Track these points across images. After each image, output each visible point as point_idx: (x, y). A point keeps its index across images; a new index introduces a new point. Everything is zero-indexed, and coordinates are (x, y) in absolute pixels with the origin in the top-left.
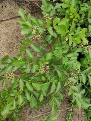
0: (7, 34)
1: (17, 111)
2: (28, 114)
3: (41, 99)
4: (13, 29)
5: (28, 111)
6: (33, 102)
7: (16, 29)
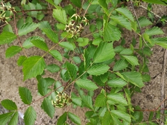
0: (10, 84)
1: (137, 117)
2: (150, 103)
3: (134, 61)
4: (7, 72)
5: (145, 100)
6: (133, 79)
7: (10, 68)
